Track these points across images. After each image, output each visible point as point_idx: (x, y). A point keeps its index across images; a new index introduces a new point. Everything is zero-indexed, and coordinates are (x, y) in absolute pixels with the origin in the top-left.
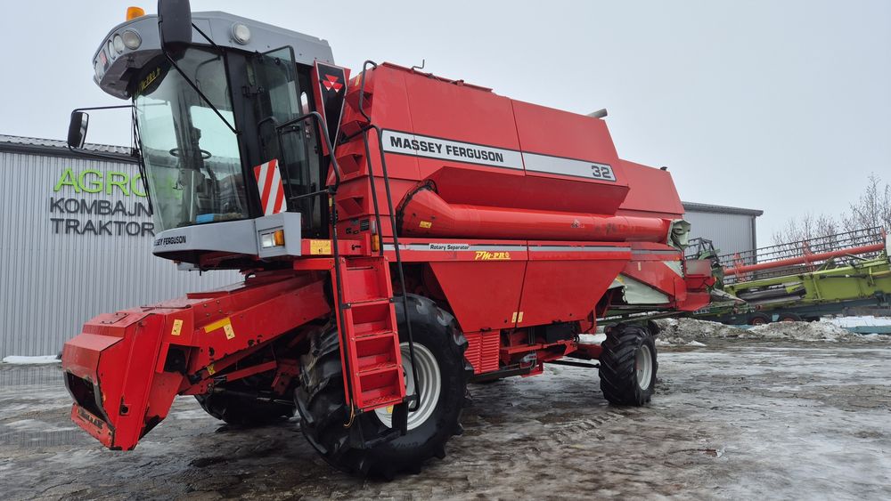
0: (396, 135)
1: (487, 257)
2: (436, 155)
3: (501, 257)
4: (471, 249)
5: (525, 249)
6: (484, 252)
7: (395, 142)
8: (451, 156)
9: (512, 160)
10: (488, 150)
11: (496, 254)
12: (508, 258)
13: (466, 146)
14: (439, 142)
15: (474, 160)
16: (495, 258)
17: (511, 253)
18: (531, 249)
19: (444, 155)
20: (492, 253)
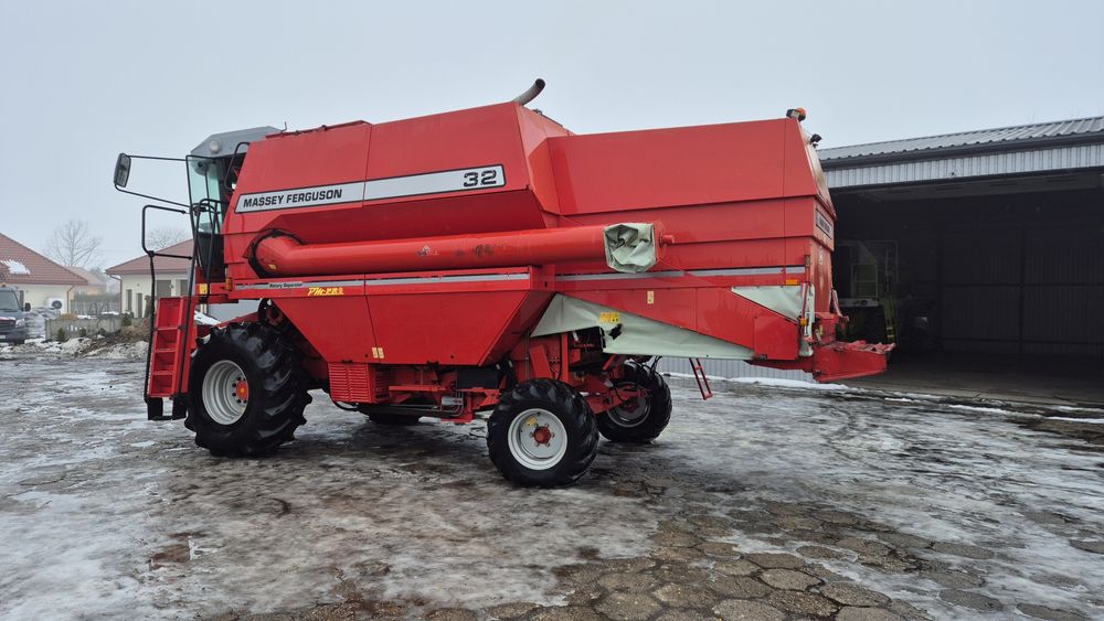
0: (248, 197)
1: (319, 292)
2: (277, 206)
3: (334, 292)
4: (305, 285)
5: (361, 283)
6: (316, 289)
7: (247, 203)
8: (291, 204)
9: (352, 193)
10: (326, 189)
11: (329, 290)
12: (341, 293)
13: (305, 191)
14: (280, 194)
15: (312, 202)
16: (327, 294)
17: (345, 288)
18: (369, 283)
19: (284, 204)
20: (325, 288)
